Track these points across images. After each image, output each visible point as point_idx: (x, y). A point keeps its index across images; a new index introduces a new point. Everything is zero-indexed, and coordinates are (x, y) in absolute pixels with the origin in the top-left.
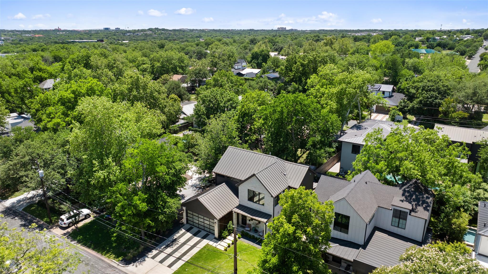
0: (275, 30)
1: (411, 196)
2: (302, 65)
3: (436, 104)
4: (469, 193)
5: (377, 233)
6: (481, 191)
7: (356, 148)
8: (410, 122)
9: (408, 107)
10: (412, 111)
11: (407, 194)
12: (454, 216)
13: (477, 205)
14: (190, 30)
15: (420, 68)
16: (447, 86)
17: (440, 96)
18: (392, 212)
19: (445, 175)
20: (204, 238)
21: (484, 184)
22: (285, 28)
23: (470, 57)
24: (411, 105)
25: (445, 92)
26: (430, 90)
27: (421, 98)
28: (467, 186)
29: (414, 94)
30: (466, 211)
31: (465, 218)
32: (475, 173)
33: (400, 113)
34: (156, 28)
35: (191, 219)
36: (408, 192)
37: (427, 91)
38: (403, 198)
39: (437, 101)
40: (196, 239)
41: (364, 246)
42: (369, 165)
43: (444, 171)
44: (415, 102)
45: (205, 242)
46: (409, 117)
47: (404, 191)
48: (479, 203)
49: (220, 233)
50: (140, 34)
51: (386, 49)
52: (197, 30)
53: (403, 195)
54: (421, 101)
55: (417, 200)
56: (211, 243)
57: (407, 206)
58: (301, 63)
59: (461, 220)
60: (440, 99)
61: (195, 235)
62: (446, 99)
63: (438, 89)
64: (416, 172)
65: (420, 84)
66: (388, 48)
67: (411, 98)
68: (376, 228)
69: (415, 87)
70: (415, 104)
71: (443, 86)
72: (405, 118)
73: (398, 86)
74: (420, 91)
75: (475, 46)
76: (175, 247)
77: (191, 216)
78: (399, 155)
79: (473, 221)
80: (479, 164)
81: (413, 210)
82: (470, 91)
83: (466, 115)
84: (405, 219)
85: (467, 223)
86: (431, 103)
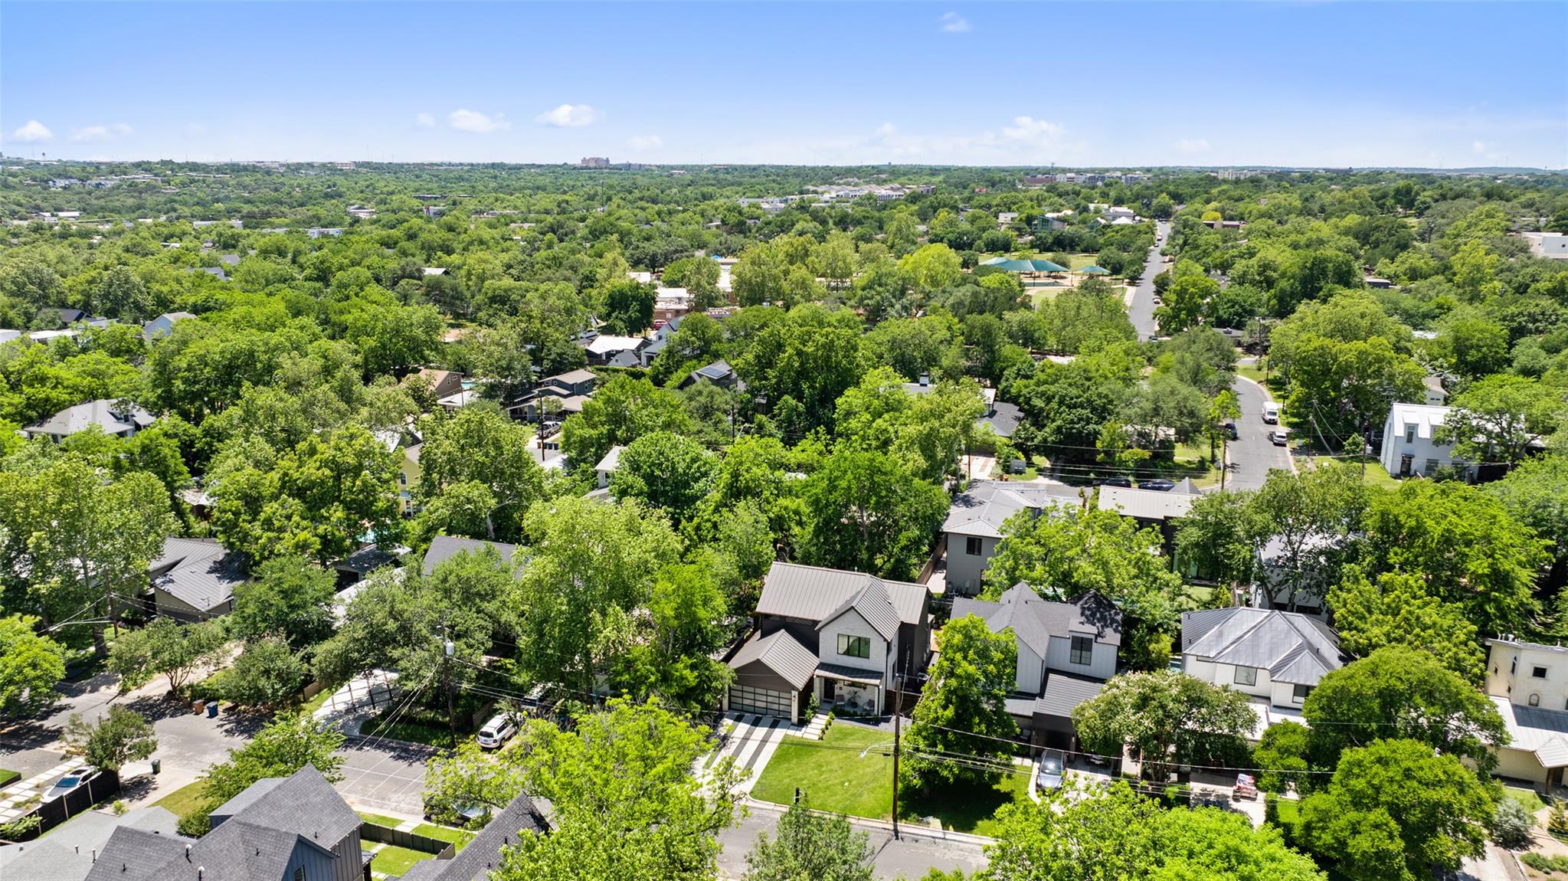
0: (575, 168)
1: (1093, 615)
2: (800, 353)
3: (1089, 434)
4: (1167, 604)
5: (1053, 677)
6: (1183, 599)
7: (974, 544)
8: (1041, 471)
9: (1032, 439)
10: (1044, 450)
11: (1088, 613)
12: (1150, 641)
13: (1179, 621)
14: (288, 166)
15: (1036, 335)
16: (1106, 396)
17: (1095, 418)
18: (1070, 642)
19: (1136, 577)
20: (774, 725)
21: (1185, 587)
22: (607, 160)
23: (1134, 281)
24: (1040, 436)
25: (1104, 409)
26: (1075, 406)
27: (1059, 422)
28: (1164, 593)
29: (1042, 410)
30: (1166, 631)
31: (1166, 642)
32: (1171, 572)
33: (1020, 455)
34: (164, 163)
35: (740, 701)
36: (1089, 609)
37: (1069, 407)
38: (1083, 619)
39: (1091, 427)
40: (760, 732)
41: (1041, 695)
42: (1017, 573)
43: (1134, 571)
44: (1047, 429)
45: (779, 734)
46: (1037, 459)
47: (1083, 609)
48: (1182, 616)
49: (801, 712)
50: (109, 184)
51: (942, 268)
52: (311, 165)
53: (1082, 614)
54: (1059, 428)
55: (1103, 619)
56: (791, 732)
57: (1091, 630)
58: (796, 349)
59: (1162, 645)
60: (1096, 423)
61: (756, 723)
62: (1108, 425)
63: (1089, 401)
64: (1099, 578)
65: (1053, 388)
66: (946, 264)
67: (1036, 417)
68: (1049, 671)
69: (1043, 394)
70: (1047, 433)
71: (1099, 395)
72: (1030, 464)
73: (1000, 387)
74: (1054, 405)
75: (1140, 249)
76: (733, 747)
77: (739, 694)
78: (1068, 553)
79: (1177, 647)
80: (1176, 557)
81: (1099, 635)
82: (1148, 406)
83: (1146, 454)
84: (1090, 649)
85: (1169, 648)
86: (1080, 432)
